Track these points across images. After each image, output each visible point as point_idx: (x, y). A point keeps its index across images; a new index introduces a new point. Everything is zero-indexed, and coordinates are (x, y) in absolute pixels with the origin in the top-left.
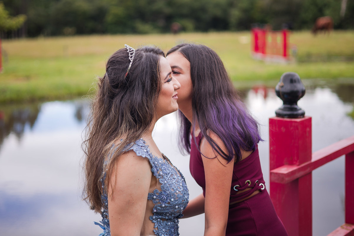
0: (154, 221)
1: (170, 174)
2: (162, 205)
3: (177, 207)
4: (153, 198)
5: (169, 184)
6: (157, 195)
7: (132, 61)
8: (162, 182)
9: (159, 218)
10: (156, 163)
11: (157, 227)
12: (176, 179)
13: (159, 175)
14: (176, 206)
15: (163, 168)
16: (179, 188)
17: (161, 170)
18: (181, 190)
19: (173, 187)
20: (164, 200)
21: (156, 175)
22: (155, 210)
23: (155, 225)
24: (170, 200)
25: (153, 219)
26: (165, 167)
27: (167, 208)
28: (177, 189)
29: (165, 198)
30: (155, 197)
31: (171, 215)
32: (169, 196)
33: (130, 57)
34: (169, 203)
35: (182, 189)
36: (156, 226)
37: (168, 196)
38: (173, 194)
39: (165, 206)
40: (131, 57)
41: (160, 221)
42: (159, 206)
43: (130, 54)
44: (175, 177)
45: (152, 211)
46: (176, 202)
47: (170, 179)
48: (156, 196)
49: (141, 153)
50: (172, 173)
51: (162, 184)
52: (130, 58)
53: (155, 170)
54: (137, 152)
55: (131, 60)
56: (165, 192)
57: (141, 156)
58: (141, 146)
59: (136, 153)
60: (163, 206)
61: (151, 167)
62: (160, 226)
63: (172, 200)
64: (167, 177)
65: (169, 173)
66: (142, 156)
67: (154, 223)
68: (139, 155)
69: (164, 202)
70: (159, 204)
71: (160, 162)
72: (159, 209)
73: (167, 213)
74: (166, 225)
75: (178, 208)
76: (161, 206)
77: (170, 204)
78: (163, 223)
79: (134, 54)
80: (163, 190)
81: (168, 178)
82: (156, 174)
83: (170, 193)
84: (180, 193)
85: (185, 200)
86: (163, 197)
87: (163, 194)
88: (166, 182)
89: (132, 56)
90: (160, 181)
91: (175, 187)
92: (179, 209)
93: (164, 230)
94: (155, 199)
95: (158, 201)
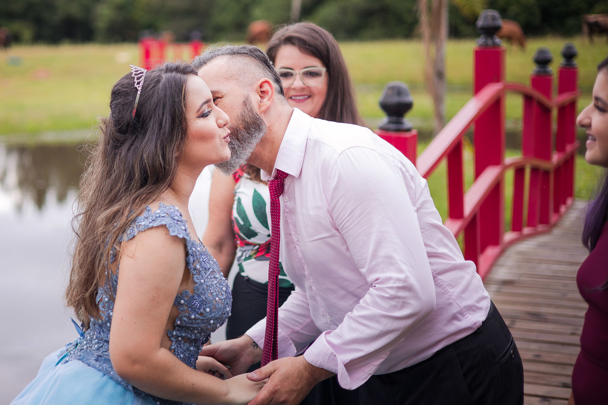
0: (173, 339)
1: (211, 270)
2: (191, 315)
3: (212, 322)
4: (179, 303)
5: (207, 285)
6: (186, 299)
7: (140, 88)
8: (198, 281)
9: (180, 337)
10: (194, 249)
11: (175, 348)
12: (218, 280)
13: (195, 269)
14: (211, 320)
15: (201, 260)
16: (220, 293)
17: (199, 262)
18: (223, 298)
19: (212, 291)
20: (196, 308)
21: (191, 268)
22: (179, 322)
23: (171, 345)
24: (204, 310)
25: (173, 336)
26: (205, 258)
27: (198, 321)
28: (217, 296)
29: (197, 306)
30: (182, 301)
31: (200, 333)
32: (204, 303)
33: (136, 83)
34: (201, 314)
35: (224, 296)
36: (173, 347)
37: (202, 304)
38: (211, 302)
39: (195, 319)
40: (138, 83)
41: (181, 341)
42: (185, 317)
43: (136, 78)
44: (217, 276)
45: (174, 322)
46: (213, 315)
47: (209, 277)
48: (184, 300)
49: (176, 232)
50: (213, 268)
51: (196, 283)
52: (136, 86)
53: (191, 259)
54: (171, 230)
55: (137, 87)
56: (199, 296)
57: (176, 236)
58: (177, 221)
59: (169, 231)
60: (193, 317)
61: (187, 254)
62: (179, 348)
63: (208, 310)
64: (206, 274)
65: (209, 269)
66: (178, 235)
67: (172, 341)
68: (173, 234)
69: (194, 311)
70: (187, 314)
71: (199, 249)
72: (185, 321)
73: (194, 329)
74: (188, 349)
75: (213, 324)
76: (189, 318)
77: (203, 316)
78: (184, 344)
79: (143, 78)
80: (197, 293)
81: (206, 276)
82: (191, 266)
83: (206, 299)
84: (220, 301)
85: (225, 314)
86: (195, 304)
87: (196, 299)
88: (202, 281)
89: (140, 82)
90: (195, 279)
91: (215, 291)
92: (214, 326)
93: (182, 355)
94: (182, 305)
95: (186, 309)
